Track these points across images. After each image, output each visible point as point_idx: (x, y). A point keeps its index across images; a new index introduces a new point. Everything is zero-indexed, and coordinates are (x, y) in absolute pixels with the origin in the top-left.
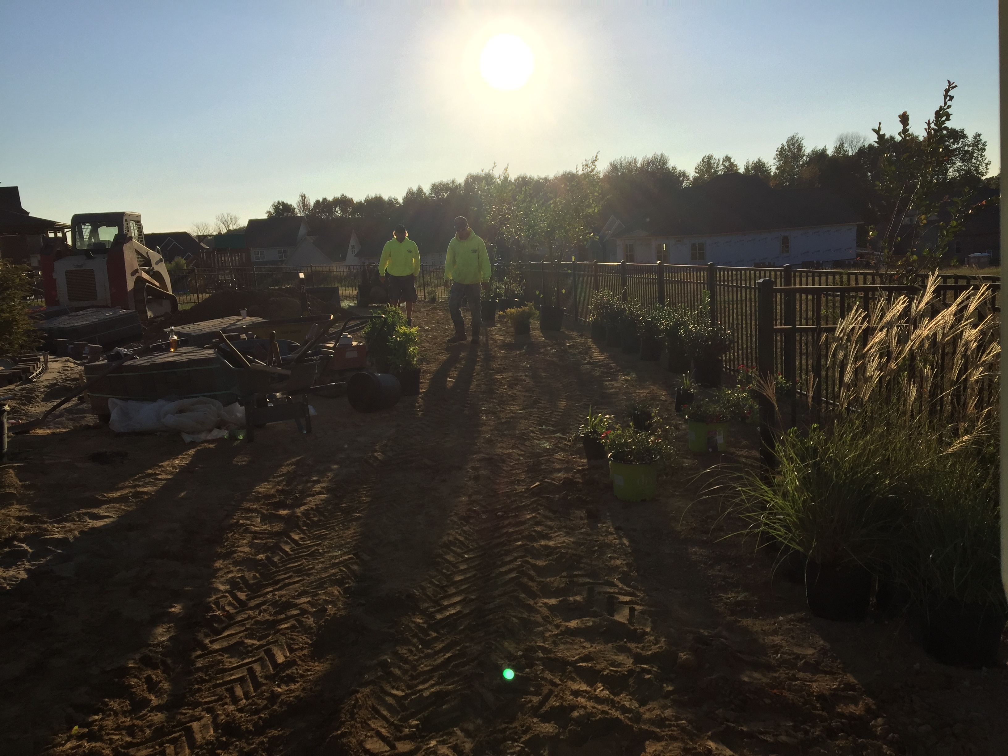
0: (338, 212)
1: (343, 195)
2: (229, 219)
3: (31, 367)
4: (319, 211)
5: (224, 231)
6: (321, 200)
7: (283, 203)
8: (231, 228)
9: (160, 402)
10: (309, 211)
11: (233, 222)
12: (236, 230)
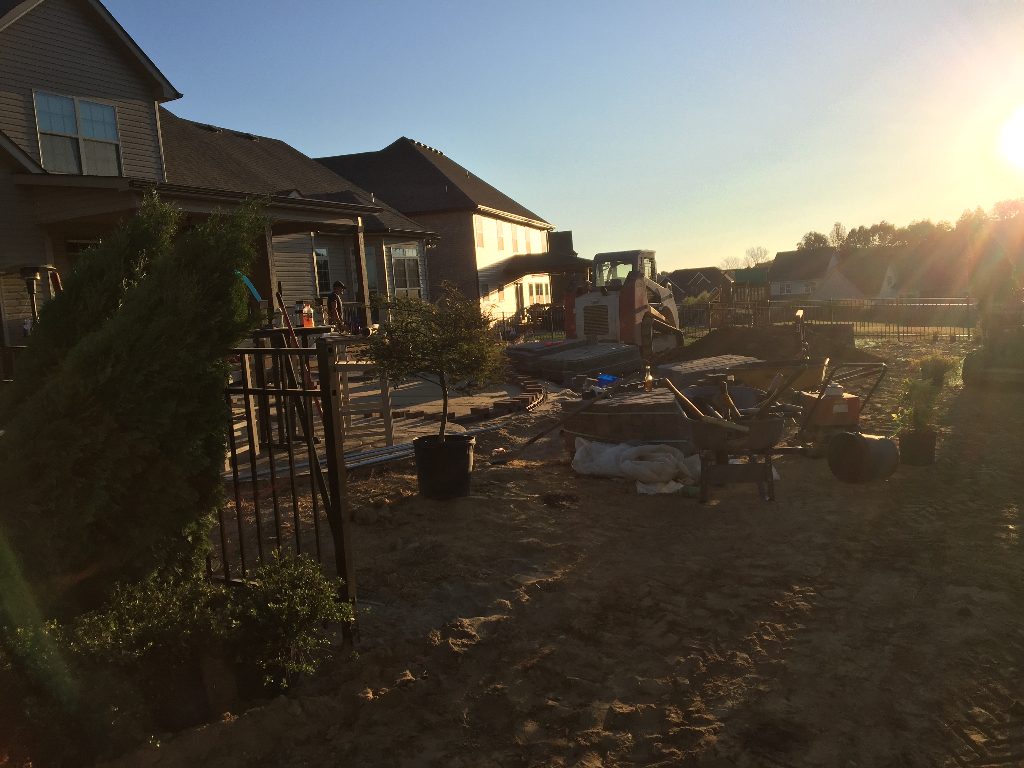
0: (876, 241)
1: (883, 222)
2: (759, 252)
3: (530, 398)
4: (855, 240)
5: (753, 265)
6: (857, 229)
7: (815, 233)
8: (760, 261)
9: (622, 446)
10: (843, 241)
11: (763, 255)
12: (765, 263)
